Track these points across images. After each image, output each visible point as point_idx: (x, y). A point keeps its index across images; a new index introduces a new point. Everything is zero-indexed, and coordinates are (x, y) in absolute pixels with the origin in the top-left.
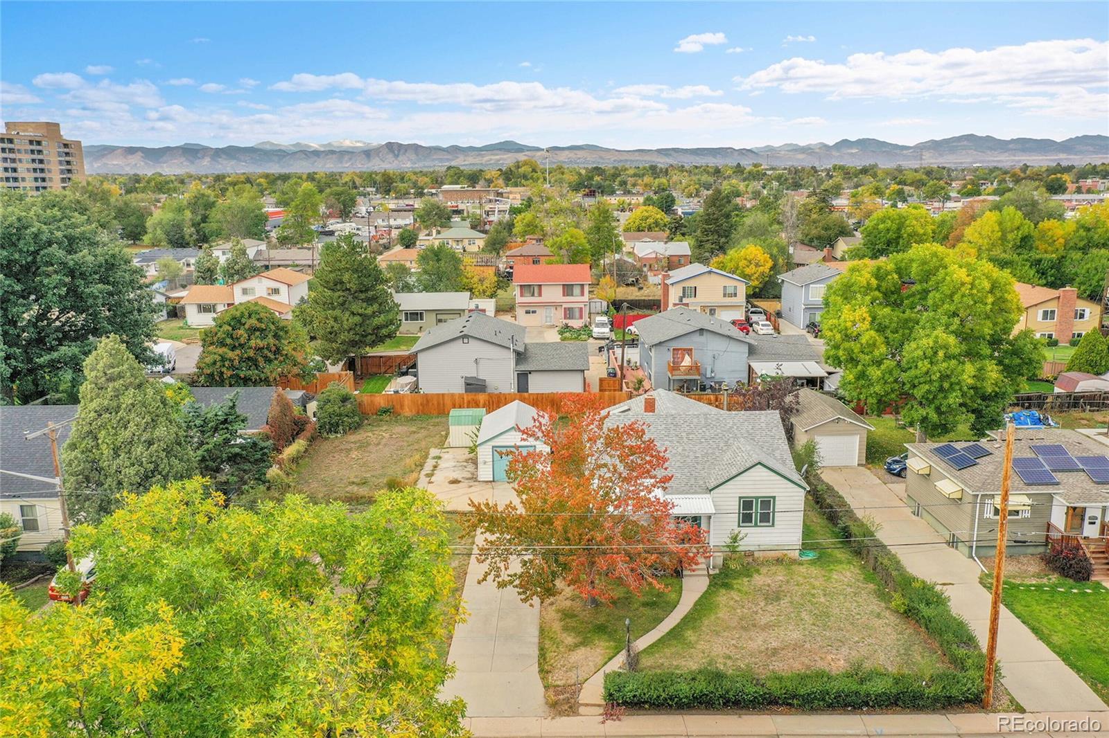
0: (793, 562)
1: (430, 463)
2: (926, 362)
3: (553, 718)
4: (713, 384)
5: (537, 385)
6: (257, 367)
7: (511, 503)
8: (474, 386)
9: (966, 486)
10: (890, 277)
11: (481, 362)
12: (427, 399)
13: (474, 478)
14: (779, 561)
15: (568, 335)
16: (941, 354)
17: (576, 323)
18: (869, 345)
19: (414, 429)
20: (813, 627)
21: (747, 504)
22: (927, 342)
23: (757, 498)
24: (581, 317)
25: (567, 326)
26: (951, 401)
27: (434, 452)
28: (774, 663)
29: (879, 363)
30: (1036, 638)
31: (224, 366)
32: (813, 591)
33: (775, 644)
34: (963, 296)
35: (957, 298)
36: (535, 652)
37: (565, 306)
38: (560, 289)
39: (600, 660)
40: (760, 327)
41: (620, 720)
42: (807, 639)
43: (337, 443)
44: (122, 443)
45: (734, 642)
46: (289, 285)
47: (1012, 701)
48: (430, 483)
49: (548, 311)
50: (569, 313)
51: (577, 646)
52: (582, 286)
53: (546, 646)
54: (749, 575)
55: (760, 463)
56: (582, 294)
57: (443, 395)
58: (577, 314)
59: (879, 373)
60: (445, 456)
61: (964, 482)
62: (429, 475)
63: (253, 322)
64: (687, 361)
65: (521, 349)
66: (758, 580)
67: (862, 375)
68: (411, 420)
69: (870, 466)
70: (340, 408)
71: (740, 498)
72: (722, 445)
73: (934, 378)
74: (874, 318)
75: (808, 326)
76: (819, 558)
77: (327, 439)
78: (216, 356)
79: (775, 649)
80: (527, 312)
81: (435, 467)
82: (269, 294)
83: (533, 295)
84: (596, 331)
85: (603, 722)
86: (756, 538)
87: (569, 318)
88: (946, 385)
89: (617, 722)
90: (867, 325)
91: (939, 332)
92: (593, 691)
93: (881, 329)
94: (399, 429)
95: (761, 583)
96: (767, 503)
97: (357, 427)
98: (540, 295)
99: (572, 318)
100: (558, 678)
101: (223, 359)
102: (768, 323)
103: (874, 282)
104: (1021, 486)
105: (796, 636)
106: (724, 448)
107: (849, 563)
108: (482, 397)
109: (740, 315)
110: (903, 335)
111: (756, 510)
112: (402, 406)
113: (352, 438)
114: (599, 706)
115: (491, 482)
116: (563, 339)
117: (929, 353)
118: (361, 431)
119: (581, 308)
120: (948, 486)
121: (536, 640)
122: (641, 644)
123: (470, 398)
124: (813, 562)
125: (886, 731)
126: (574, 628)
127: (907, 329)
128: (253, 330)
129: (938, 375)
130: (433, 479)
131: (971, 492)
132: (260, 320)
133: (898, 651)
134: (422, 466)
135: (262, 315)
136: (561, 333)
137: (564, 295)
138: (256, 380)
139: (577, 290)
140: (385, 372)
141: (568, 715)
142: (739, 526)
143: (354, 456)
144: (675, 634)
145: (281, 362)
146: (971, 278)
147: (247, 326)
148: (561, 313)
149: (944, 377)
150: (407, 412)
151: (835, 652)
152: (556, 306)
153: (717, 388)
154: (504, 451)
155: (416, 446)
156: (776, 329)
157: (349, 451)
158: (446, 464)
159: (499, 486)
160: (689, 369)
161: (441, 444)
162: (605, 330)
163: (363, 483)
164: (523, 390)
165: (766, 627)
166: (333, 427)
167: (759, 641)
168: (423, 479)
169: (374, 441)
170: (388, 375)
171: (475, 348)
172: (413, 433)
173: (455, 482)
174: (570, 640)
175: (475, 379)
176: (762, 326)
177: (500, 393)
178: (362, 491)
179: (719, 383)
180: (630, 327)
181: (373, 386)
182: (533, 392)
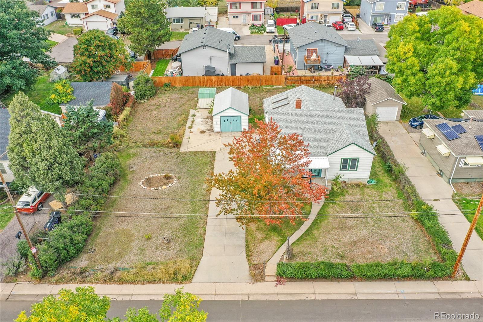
0: (365, 186)
1: (190, 119)
2: (440, 77)
3: (253, 283)
4: (326, 67)
5: (241, 70)
6: (102, 65)
7: (231, 170)
8: (210, 71)
9: (453, 151)
10: (426, 25)
11: (213, 59)
12: (187, 79)
13: (211, 130)
14: (357, 185)
15: (254, 30)
16: (448, 73)
17: (258, 23)
18: (410, 65)
19: (181, 96)
20: (373, 228)
21: (345, 161)
22: (441, 66)
23: (350, 159)
24: (260, 20)
25: (254, 25)
26: (449, 96)
27: (192, 112)
28: (355, 251)
29: (414, 75)
30: (477, 235)
32: (374, 205)
33: (355, 239)
34: (464, 39)
35: (460, 39)
36: (244, 244)
37: (253, 14)
38: (250, 5)
39: (274, 249)
40: (349, 26)
41: (284, 285)
42: (370, 236)
43: (145, 106)
44: (36, 149)
45: (336, 237)
46: (115, 4)
47: (464, 273)
48: (191, 132)
49: (244, 16)
50: (255, 18)
51: (263, 240)
52: (261, 3)
53: (249, 240)
54: (343, 195)
55: (353, 143)
56: (261, 7)
57: (195, 77)
58: (259, 18)
59: (414, 81)
60: (198, 114)
61: (452, 148)
62: (190, 127)
63: (97, 42)
64: (314, 56)
65: (232, 52)
66: (348, 198)
67: (405, 80)
68: (180, 90)
69: (402, 121)
70: (145, 86)
71: (342, 158)
72: (334, 128)
73: (442, 85)
74: (415, 49)
75: (373, 25)
76: (377, 183)
77: (140, 103)
79: (355, 242)
80: (234, 17)
81: (193, 122)
82: (105, 8)
83: (237, 8)
84: (268, 29)
85: (276, 286)
86: (348, 176)
87: (255, 20)
88: (448, 88)
89: (282, 286)
90: (411, 53)
91: (449, 60)
92: (271, 269)
93: (418, 56)
94: (175, 96)
95: (349, 200)
96: (355, 161)
97: (153, 96)
98: (240, 8)
99: (256, 20)
100: (255, 260)
102: (353, 23)
104: (480, 152)
105: (365, 233)
106: (335, 130)
107: (391, 186)
108: (214, 78)
109: (339, 19)
110: (429, 58)
111: (349, 164)
112: (175, 82)
113: (153, 102)
114: (274, 276)
115: (219, 132)
116: (252, 33)
117: (442, 71)
118: (156, 97)
119: (261, 15)
120: (443, 149)
121: (244, 236)
122: (293, 239)
123: (208, 78)
124: (374, 187)
125: (406, 291)
126: (262, 228)
127: (431, 54)
129: (445, 84)
130: (192, 130)
131: (455, 156)
132: (100, 41)
133: (412, 243)
134: (186, 121)
135: (102, 38)
136: (251, 29)
137: (252, 8)
138: (102, 72)
139: (258, 5)
140: (166, 57)
141: (260, 282)
142: (340, 170)
143: (154, 115)
144: (308, 232)
145: (114, 62)
146: (470, 28)
148: (250, 18)
149: (448, 84)
150: (178, 86)
151: (383, 243)
152: (248, 13)
153: (328, 69)
154: (226, 119)
155: (183, 108)
156: (357, 26)
157: (151, 111)
158: (198, 120)
159: (224, 135)
160: (315, 61)
161: (195, 107)
162: (273, 28)
163: (159, 133)
164: (233, 72)
165: (351, 228)
166: (143, 97)
167: (348, 237)
168: (188, 130)
169: (163, 104)
170: (167, 59)
171: (209, 52)
172: (181, 98)
173: (203, 132)
174: (260, 235)
175: (210, 67)
176: (350, 26)
177: (223, 75)
178: (159, 138)
179: (329, 67)
180: (285, 26)
181: (159, 67)
182: (238, 74)
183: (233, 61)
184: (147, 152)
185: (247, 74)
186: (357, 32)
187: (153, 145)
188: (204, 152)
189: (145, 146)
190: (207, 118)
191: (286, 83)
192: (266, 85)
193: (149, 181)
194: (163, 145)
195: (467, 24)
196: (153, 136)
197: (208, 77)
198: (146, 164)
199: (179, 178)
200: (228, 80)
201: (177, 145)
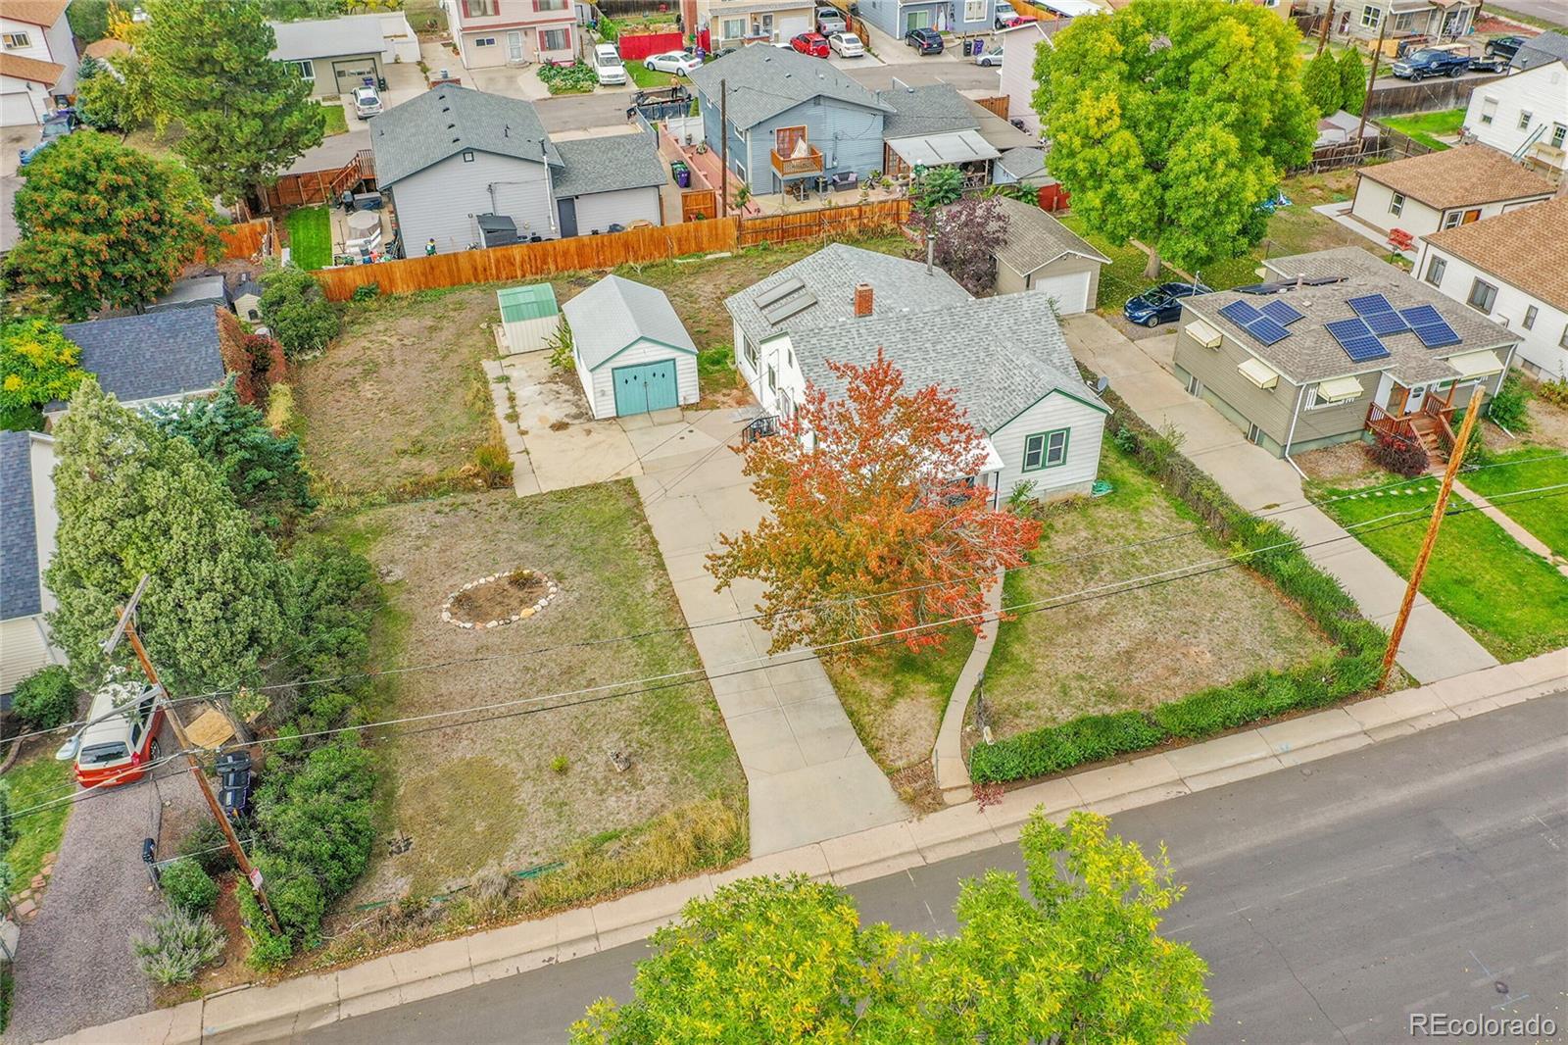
0: (1087, 502)
1: (498, 392)
2: (1201, 178)
3: (919, 820)
4: (836, 178)
5: (593, 217)
6: (137, 253)
8: (499, 231)
10: (1140, 38)
11: (500, 191)
13: (584, 414)
14: (1069, 504)
15: (556, 81)
16: (1220, 165)
17: (563, 56)
18: (1120, 153)
19: (429, 322)
20: (1155, 607)
21: (1034, 442)
22: (1202, 148)
23: (1046, 434)
24: (569, 46)
25: (551, 64)
26: (1229, 228)
27: (491, 368)
28: (1136, 675)
29: (1132, 179)
30: (1395, 574)
31: (83, 264)
32: (1132, 549)
33: (1124, 645)
34: (1243, 69)
35: (1233, 71)
36: (847, 723)
37: (540, 28)
39: (931, 715)
40: (845, 44)
41: (999, 802)
42: (1157, 630)
43: (324, 371)
45: (1075, 651)
46: (43, 27)
47: (1402, 672)
48: (523, 433)
49: (514, 39)
50: (549, 40)
51: (891, 699)
53: (854, 708)
54: (1046, 538)
55: (1055, 390)
56: (565, 6)
57: (455, 254)
58: (561, 40)
59: (1137, 195)
60: (514, 374)
61: (1279, 364)
62: (513, 417)
65: (559, 162)
66: (1060, 542)
67: (1111, 197)
68: (415, 303)
69: (1101, 310)
70: (304, 307)
71: (1027, 437)
72: (982, 355)
73: (1209, 199)
74: (1123, 108)
76: (1115, 491)
77: (301, 364)
78: (64, 250)
79: (1127, 652)
80: (480, 43)
81: (512, 398)
82: (9, 46)
83: (485, 13)
84: (604, 72)
85: (981, 810)
87: (550, 49)
88: (1223, 207)
89: (997, 806)
90: (1116, 121)
91: (1215, 130)
92: (951, 770)
93: (1133, 125)
94: (409, 324)
95: (1064, 547)
96: (1059, 437)
97: (334, 336)
98: (497, 12)
99: (555, 49)
100: (897, 757)
101: (80, 253)
103: (1120, 49)
104: (1348, 365)
105: (1140, 624)
107: (1149, 491)
108: (517, 252)
109: (806, 25)
110: (1160, 129)
111: (1045, 449)
112: (392, 281)
113: (347, 350)
114: (965, 787)
115: (613, 418)
116: (556, 91)
117: (1206, 162)
118: (347, 339)
119: (567, 30)
120: (1258, 371)
121: (835, 700)
122: (968, 679)
123: (499, 254)
124: (1110, 499)
125: (1292, 746)
126: (874, 671)
127: (1164, 118)
128: (114, 190)
129: (1216, 195)
130: (524, 424)
131: (1294, 383)
133: (1261, 625)
134: (488, 400)
136: (547, 79)
137: (535, 10)
138: (143, 277)
140: (310, 200)
141: (935, 810)
142: (1023, 471)
143: (369, 396)
144: (1000, 654)
145: (174, 238)
146: (1253, 39)
147: (101, 187)
148: (534, 41)
149: (1224, 196)
150: (401, 290)
151: (1194, 641)
152: (525, 28)
153: (843, 183)
154: (629, 374)
155: (455, 360)
156: (867, 45)
157: (353, 383)
158: (526, 392)
159: (630, 424)
160: (803, 165)
161: (491, 349)
162: (618, 70)
163: (420, 451)
164: (568, 228)
165: (1102, 618)
166: (305, 342)
167: (1104, 644)
168: (508, 430)
169: (382, 358)
170: (316, 206)
171: (486, 170)
172: (432, 329)
173: (560, 426)
174: (878, 690)
175: (492, 217)
176: (847, 44)
177: (537, 239)
178: (429, 468)
179: (844, 176)
180: (651, 59)
181: (305, 233)
182: (584, 230)
183: (566, 191)
184: (411, 516)
185: (614, 228)
186: (869, 62)
187: (421, 490)
188: (596, 487)
189: (396, 499)
190: (552, 379)
191: (740, 240)
192: (683, 254)
193: (466, 603)
194: (455, 486)
195: (1244, 28)
196: (405, 463)
197: (500, 252)
198: (432, 553)
199: (560, 578)
200: (565, 253)
201: (499, 477)
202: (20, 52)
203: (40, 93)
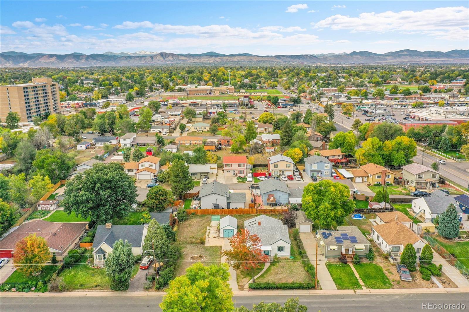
0: (288, 259)
1: (208, 231)
3: (240, 291)
4: (279, 204)
5: (233, 206)
6: (161, 204)
7: (231, 249)
8: (216, 206)
11: (218, 200)
12: (204, 210)
13: (219, 236)
14: (285, 259)
15: (240, 180)
17: (242, 175)
18: (311, 206)
19: (201, 220)
20: (289, 274)
21: (278, 248)
23: (281, 246)
25: (239, 177)
27: (208, 228)
28: (280, 281)
29: (313, 210)
30: (330, 276)
31: (154, 204)
32: (291, 266)
33: (281, 277)
36: (236, 279)
37: (239, 170)
38: (237, 165)
39: (248, 281)
40: (297, 177)
41: (251, 291)
42: (287, 276)
43: (183, 225)
45: (273, 277)
46: (155, 164)
47: (321, 288)
48: (209, 237)
49: (234, 171)
50: (240, 172)
51: (244, 278)
52: (244, 164)
53: (238, 278)
54: (278, 263)
55: (281, 239)
56: (244, 166)
57: (208, 209)
58: (243, 172)
60: (211, 229)
61: (325, 242)
62: (208, 235)
64: (272, 199)
65: (228, 197)
66: (280, 264)
68: (200, 216)
69: (313, 232)
70: (183, 215)
71: (277, 246)
72: (274, 233)
74: (313, 199)
75: (311, 177)
76: (294, 258)
77: (180, 223)
78: (152, 202)
80: (227, 172)
81: (209, 233)
83: (229, 167)
84: (248, 179)
85: (248, 292)
86: (280, 254)
87: (240, 174)
90: (311, 200)
92: (247, 286)
94: (198, 220)
96: (283, 247)
97: (187, 220)
98: (231, 167)
100: (240, 284)
104: (336, 243)
107: (300, 260)
108: (218, 210)
109: (291, 173)
111: (281, 249)
112: (197, 212)
113: (187, 223)
114: (248, 289)
115: (223, 237)
116: (239, 182)
120: (322, 243)
121: (236, 276)
122: (255, 278)
124: (292, 259)
126: (243, 274)
131: (325, 245)
134: (206, 232)
136: (238, 179)
137: (238, 167)
138: (161, 207)
141: (242, 290)
142: (277, 252)
143: (189, 229)
144: (262, 275)
145: (167, 202)
147: (159, 194)
148: (237, 172)
150: (199, 214)
152: (236, 170)
154: (226, 231)
155: (203, 226)
156: (302, 177)
157: (187, 227)
158: (212, 232)
159: (225, 239)
160: (273, 201)
161: (209, 225)
162: (251, 179)
163: (193, 238)
164: (229, 207)
165: (280, 274)
166: (182, 220)
167: (278, 277)
168: (207, 237)
169: (193, 224)
170: (190, 199)
171: (216, 196)
172: (202, 221)
173: (215, 237)
174: (242, 277)
175: (216, 204)
177: (223, 208)
178: (194, 240)
179: (281, 204)
180: (258, 177)
181: (187, 203)
182: (231, 208)
183: (228, 201)
184: (189, 246)
185: (236, 208)
186: (302, 181)
187: (192, 243)
188: (216, 246)
189: (188, 244)
190: (216, 231)
191: (257, 213)
192: (246, 214)
193: (192, 258)
194: (196, 243)
196: (191, 239)
197: (216, 210)
198: (190, 251)
199: (206, 257)
200: (226, 211)
201: (203, 243)
202: (151, 167)
203: (152, 174)
